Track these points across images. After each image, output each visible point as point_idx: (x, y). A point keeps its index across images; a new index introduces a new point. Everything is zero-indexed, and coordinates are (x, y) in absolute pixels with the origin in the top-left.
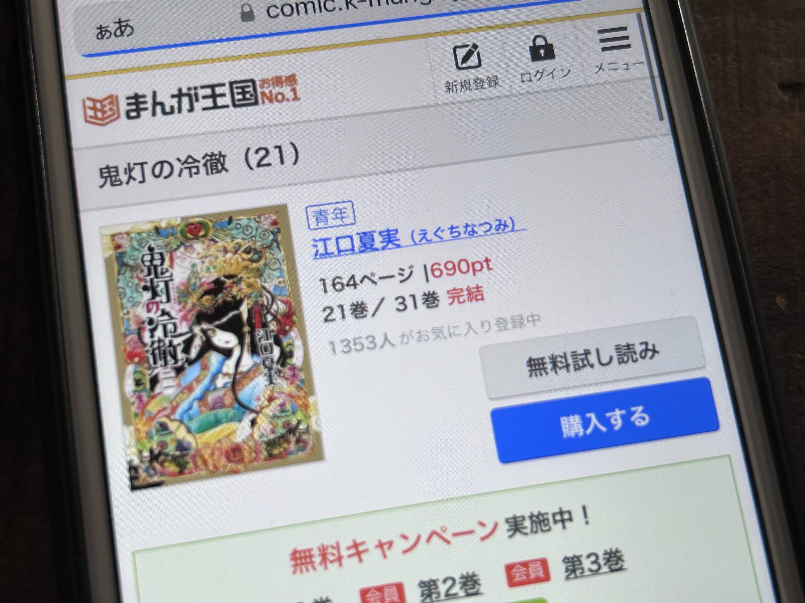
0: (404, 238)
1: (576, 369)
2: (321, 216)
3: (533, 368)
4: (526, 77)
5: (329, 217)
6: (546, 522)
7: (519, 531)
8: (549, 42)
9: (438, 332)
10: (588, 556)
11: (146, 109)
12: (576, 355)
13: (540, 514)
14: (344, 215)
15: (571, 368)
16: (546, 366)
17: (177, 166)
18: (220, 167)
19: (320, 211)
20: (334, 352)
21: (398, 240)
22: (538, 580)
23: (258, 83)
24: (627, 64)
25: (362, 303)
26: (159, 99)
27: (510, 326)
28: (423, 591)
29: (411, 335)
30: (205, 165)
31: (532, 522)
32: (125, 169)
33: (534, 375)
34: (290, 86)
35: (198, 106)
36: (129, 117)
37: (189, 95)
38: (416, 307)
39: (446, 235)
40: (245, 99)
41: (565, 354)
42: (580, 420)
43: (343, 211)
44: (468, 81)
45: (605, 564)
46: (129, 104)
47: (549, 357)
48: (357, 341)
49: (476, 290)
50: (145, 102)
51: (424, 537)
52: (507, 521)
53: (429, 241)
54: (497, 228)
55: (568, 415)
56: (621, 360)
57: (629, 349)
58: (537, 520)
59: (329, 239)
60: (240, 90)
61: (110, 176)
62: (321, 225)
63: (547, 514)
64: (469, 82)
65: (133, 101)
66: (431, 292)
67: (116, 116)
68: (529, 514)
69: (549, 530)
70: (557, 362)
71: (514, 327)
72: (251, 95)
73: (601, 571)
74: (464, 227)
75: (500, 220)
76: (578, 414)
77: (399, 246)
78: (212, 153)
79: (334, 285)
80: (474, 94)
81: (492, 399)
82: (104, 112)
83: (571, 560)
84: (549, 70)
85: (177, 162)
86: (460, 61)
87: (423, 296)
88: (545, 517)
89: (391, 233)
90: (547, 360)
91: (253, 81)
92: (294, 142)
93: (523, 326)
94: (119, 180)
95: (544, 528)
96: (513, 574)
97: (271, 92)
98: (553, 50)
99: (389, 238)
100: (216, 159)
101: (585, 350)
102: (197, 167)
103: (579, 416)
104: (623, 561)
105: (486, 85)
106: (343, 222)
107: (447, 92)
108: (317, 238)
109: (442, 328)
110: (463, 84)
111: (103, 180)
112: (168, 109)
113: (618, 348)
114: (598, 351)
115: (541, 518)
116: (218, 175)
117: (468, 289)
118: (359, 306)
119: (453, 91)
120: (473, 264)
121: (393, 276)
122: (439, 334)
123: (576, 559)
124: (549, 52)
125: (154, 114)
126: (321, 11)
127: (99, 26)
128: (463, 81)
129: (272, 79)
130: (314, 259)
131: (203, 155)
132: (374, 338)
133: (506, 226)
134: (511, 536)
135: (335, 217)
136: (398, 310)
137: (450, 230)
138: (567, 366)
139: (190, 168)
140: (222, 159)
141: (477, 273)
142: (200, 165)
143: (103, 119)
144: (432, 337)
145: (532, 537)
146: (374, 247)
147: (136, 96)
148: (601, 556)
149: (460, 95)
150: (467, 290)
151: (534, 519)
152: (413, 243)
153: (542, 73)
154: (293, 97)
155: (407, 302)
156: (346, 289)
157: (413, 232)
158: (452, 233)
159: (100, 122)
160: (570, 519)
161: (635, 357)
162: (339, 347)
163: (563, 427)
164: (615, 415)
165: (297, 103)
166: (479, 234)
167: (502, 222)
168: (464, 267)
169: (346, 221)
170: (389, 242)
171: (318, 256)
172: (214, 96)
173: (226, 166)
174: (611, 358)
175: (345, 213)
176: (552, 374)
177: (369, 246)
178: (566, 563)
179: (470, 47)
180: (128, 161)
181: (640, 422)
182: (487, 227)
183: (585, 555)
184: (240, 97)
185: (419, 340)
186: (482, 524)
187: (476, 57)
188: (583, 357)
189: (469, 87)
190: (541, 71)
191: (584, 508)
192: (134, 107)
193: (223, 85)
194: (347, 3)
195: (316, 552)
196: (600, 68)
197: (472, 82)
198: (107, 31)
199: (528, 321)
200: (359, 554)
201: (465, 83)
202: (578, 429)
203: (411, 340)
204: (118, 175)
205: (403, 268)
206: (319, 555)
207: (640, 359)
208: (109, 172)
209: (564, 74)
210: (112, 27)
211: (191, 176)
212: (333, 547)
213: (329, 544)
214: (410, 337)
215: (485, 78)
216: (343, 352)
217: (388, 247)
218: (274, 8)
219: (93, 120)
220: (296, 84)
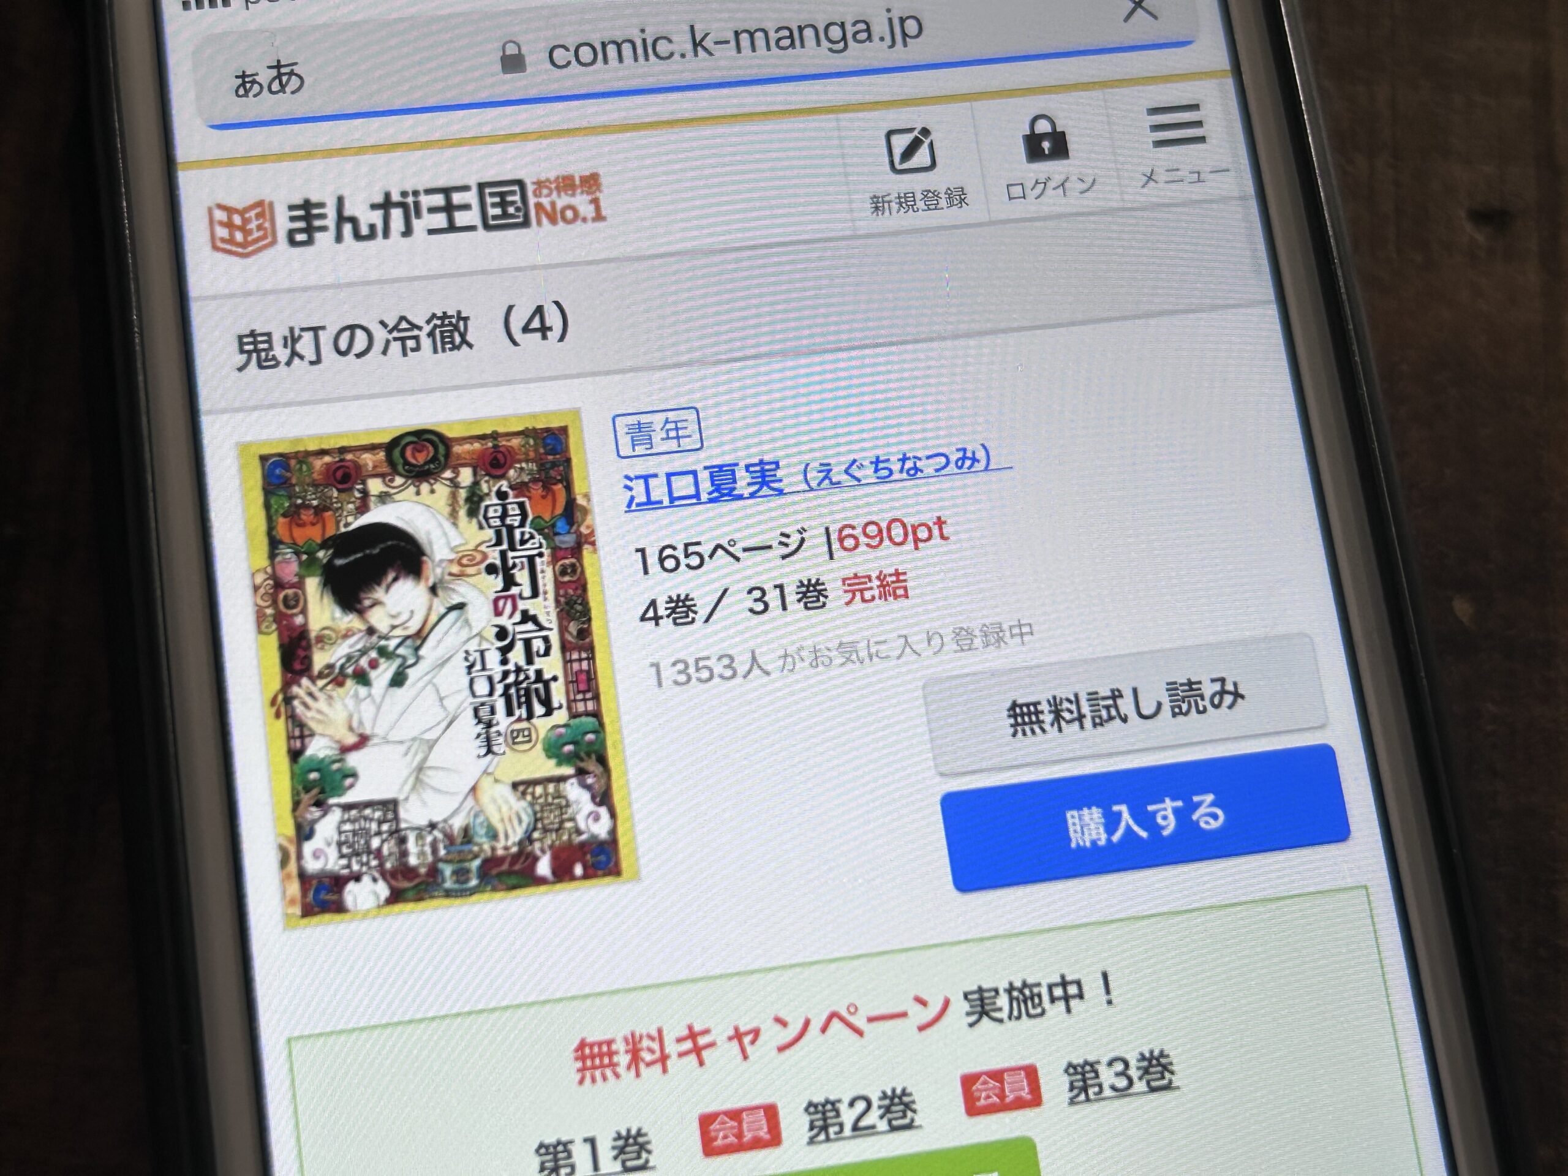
0: (789, 477)
1: (1095, 725)
2: (640, 433)
3: (1019, 720)
4: (1017, 191)
5: (657, 437)
6: (1037, 1000)
7: (987, 1015)
8: (1059, 129)
9: (848, 650)
10: (1110, 1064)
11: (324, 229)
12: (1096, 699)
13: (1026, 985)
14: (681, 433)
15: (1088, 723)
16: (1041, 717)
17: (380, 335)
18: (458, 339)
19: (639, 423)
20: (660, 684)
21: (780, 481)
22: (1019, 1104)
23: (530, 188)
24: (1198, 173)
26: (348, 212)
27: (978, 643)
28: (812, 1122)
29: (800, 655)
30: (431, 334)
31: (1012, 999)
32: (285, 338)
33: (1020, 734)
34: (588, 193)
35: (419, 225)
36: (293, 242)
37: (403, 205)
39: (867, 473)
40: (505, 215)
41: (1076, 696)
42: (1099, 817)
43: (679, 425)
44: (911, 195)
45: (1140, 1078)
46: (293, 219)
47: (1049, 702)
48: (702, 664)
49: (894, 578)
50: (323, 216)
51: (817, 1023)
52: (966, 996)
53: (836, 485)
54: (960, 464)
55: (1080, 809)
56: (1177, 710)
57: (1192, 690)
58: (1021, 997)
59: (655, 476)
60: (497, 200)
61: (256, 350)
62: (640, 450)
63: (1039, 985)
64: (914, 196)
65: (301, 213)
67: (269, 240)
68: (1007, 986)
69: (1043, 1014)
70: (1062, 710)
71: (987, 645)
72: (518, 209)
73: (1131, 1091)
74: (899, 460)
75: (964, 450)
76: (1098, 806)
77: (781, 492)
78: (445, 313)
79: (662, 561)
80: (922, 218)
81: (942, 775)
82: (246, 232)
83: (1079, 1069)
84: (1057, 179)
85: (381, 328)
86: (897, 159)
88: (1036, 990)
89: (767, 467)
90: (1044, 707)
91: (520, 183)
93: (1002, 644)
94: (274, 358)
95: (1032, 1011)
96: (977, 1094)
97: (553, 204)
98: (1066, 144)
99: (763, 477)
100: (451, 324)
101: (1113, 691)
102: (416, 338)
103: (1099, 810)
104: (1172, 1072)
105: (943, 203)
106: (679, 446)
107: (871, 212)
108: (632, 476)
109: (857, 643)
110: (903, 200)
112: (364, 231)
113: (1172, 687)
114: (1135, 692)
115: (1027, 992)
116: (456, 351)
119: (883, 213)
120: (915, 529)
121: (770, 547)
122: (850, 655)
124: (1060, 147)
125: (339, 238)
126: (647, 58)
127: (238, 73)
128: (901, 194)
129: (558, 178)
130: (626, 511)
131: (429, 315)
132: (732, 659)
133: (974, 460)
134: (971, 1025)
135: (665, 436)
137: (873, 466)
138: (1081, 718)
139: (403, 340)
140: (461, 323)
141: (921, 545)
142: (423, 335)
143: (244, 245)
144: (838, 659)
145: (1010, 1027)
146: (736, 492)
147: (307, 205)
148: (1134, 1064)
149: (895, 219)
151: (1015, 994)
152: (805, 487)
153: (1045, 184)
154: (594, 215)
157: (806, 467)
158: (876, 471)
159: (240, 250)
160: (1081, 996)
161: (1200, 703)
162: (669, 674)
163: (1071, 829)
164: (1165, 809)
165: (599, 225)
166: (925, 475)
167: (969, 454)
168: (897, 532)
169: (686, 443)
170: (764, 483)
171: (634, 507)
172: (449, 209)
173: (469, 338)
174: (1159, 705)
175: (685, 428)
176: (1052, 731)
177: (725, 492)
178: (1070, 1074)
179: (916, 133)
180: (291, 325)
181: (1207, 823)
182: (941, 461)
183: (1105, 1060)
184: (498, 211)
185: (813, 666)
186: (922, 1002)
187: (927, 151)
188: (1110, 702)
189: (912, 206)
190: (1044, 181)
191: (1105, 976)
192: (301, 224)
193: (466, 188)
194: (696, 44)
195: (620, 1046)
196: (1150, 178)
197: (919, 196)
198: (254, 82)
199: (1012, 636)
200: (697, 1050)
201: (905, 197)
202: (1098, 833)
203: (799, 665)
204: (271, 348)
205: (787, 531)
206: (627, 1052)
207: (1209, 707)
208: (255, 343)
209: (1085, 186)
210: (265, 76)
211: (405, 354)
212: (651, 1038)
213: (644, 1032)
214: (797, 657)
215: (942, 190)
216: (676, 683)
217: (760, 493)
218: (561, 50)
219: (228, 247)
220: (600, 191)
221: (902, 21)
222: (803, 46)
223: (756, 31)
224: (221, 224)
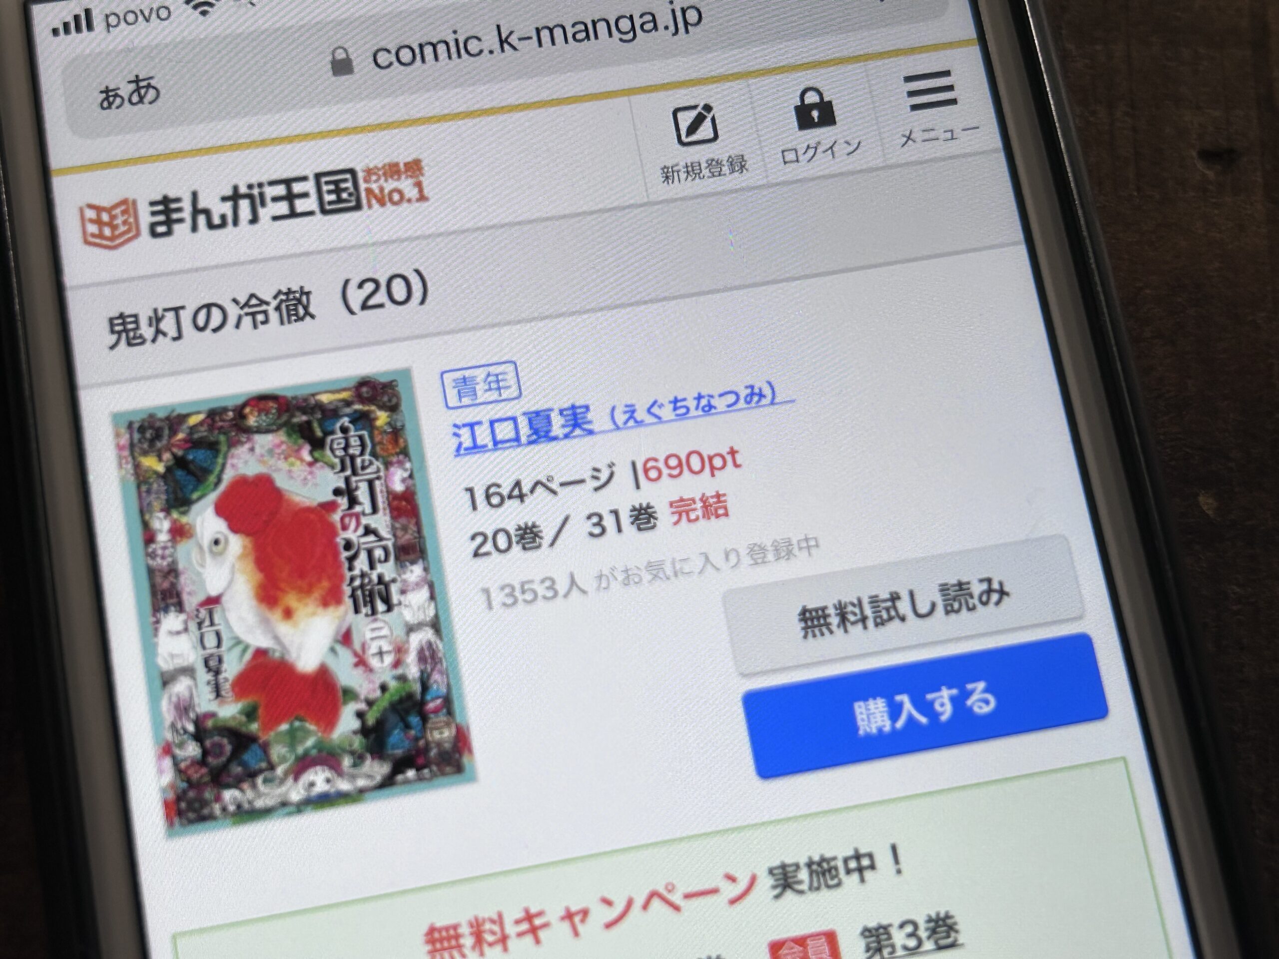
0: (598, 419)
1: (877, 625)
2: (465, 386)
3: (809, 623)
4: (791, 156)
5: (480, 388)
6: (833, 872)
7: (791, 888)
8: (826, 99)
9: (655, 569)
10: (902, 926)
11: (181, 221)
12: (877, 602)
13: (823, 859)
14: (501, 384)
15: (870, 623)
16: (829, 620)
17: (233, 312)
18: (301, 311)
19: (464, 378)
20: (490, 606)
21: (590, 422)
23: (361, 175)
24: (952, 131)
25: (534, 526)
26: (201, 205)
27: (770, 557)
29: (613, 574)
30: (278, 308)
31: (811, 873)
32: (150, 319)
33: (810, 635)
34: (411, 177)
35: (264, 214)
36: (154, 234)
37: (250, 197)
38: (620, 530)
39: (667, 412)
40: (340, 200)
41: (859, 600)
42: (883, 707)
43: (500, 377)
44: (697, 164)
45: (929, 938)
46: (154, 213)
47: (834, 606)
48: (526, 587)
49: (715, 500)
50: (179, 210)
51: (639, 901)
52: (771, 871)
53: (639, 423)
55: (865, 699)
56: (949, 608)
57: (961, 589)
58: (819, 869)
59: (479, 423)
60: (332, 187)
61: (126, 331)
62: (466, 401)
63: (834, 858)
64: (700, 165)
65: (160, 208)
66: (644, 505)
67: (133, 233)
68: (806, 860)
69: (839, 885)
70: (846, 613)
71: (778, 559)
72: (350, 195)
73: (922, 949)
74: (695, 398)
75: (752, 387)
76: (882, 696)
77: (591, 432)
78: (289, 289)
79: (488, 497)
80: (708, 185)
81: (744, 675)
82: (114, 228)
83: (874, 932)
84: (826, 143)
85: (233, 305)
86: (683, 132)
87: (632, 511)
88: (833, 864)
89: (579, 411)
90: (831, 611)
91: (352, 172)
92: (421, 269)
93: (792, 557)
94: (141, 336)
95: (831, 883)
96: (783, 957)
97: (382, 189)
98: (833, 112)
99: (575, 419)
100: (295, 298)
101: (892, 594)
102: (265, 312)
103: (883, 700)
104: (957, 932)
105: (726, 169)
106: (500, 395)
107: (664, 182)
108: (459, 423)
109: (662, 562)
110: (690, 169)
111: (115, 337)
112: (217, 221)
113: (944, 589)
114: (912, 594)
115: (825, 865)
116: (299, 324)
117: (704, 499)
118: (528, 531)
119: (673, 182)
120: (711, 459)
121: (582, 481)
122: (658, 573)
123: (881, 931)
124: (827, 115)
125: (194, 228)
126: (459, 56)
127: (103, 88)
128: (689, 164)
129: (384, 167)
130: (456, 456)
131: (274, 292)
132: (553, 581)
133: (761, 396)
134: (777, 897)
135: (487, 387)
136: (592, 535)
137: (672, 406)
138: (864, 619)
139: (253, 314)
140: (304, 298)
141: (716, 472)
142: (271, 309)
143: (111, 239)
144: (647, 577)
145: (812, 896)
146: (552, 434)
147: (166, 201)
148: (922, 925)
149: (684, 187)
150: (701, 500)
151: (815, 867)
152: (612, 427)
153: (816, 148)
154: (418, 196)
155: (605, 523)
156: (508, 503)
157: (613, 409)
158: (675, 409)
159: (108, 243)
160: (872, 867)
161: (971, 602)
162: (498, 598)
163: (859, 717)
164: (942, 697)
165: (424, 205)
166: (719, 410)
167: (756, 390)
168: (695, 463)
169: (505, 394)
170: (576, 425)
171: (462, 452)
172: (290, 197)
173: (312, 310)
174: (933, 606)
175: (502, 380)
176: (839, 632)
177: (543, 434)
178: (866, 937)
179: (699, 109)
180: (154, 306)
181: (981, 708)
182: (731, 398)
183: (896, 923)
184: (333, 197)
185: (626, 583)
186: (731, 879)
187: (710, 125)
188: (889, 604)
189: (699, 174)
190: (815, 146)
191: (894, 849)
192: (162, 218)
193: (304, 179)
194: (502, 42)
195: (465, 930)
196: (909, 138)
197: (704, 165)
198: (116, 96)
199: (800, 549)
200: (534, 930)
201: (693, 167)
202: (883, 721)
203: (613, 584)
204: (137, 328)
205: (598, 466)
206: (472, 934)
207: (979, 606)
208: (124, 324)
209: (851, 149)
210: (126, 90)
211: (255, 326)
212: (493, 921)
213: (486, 915)
214: (611, 578)
215: (724, 158)
216: (504, 604)
217: (574, 434)
218: (385, 53)
219: (97, 241)
220: (422, 175)
221: (684, 11)
222: (596, 37)
223: (555, 26)
224: (92, 221)
